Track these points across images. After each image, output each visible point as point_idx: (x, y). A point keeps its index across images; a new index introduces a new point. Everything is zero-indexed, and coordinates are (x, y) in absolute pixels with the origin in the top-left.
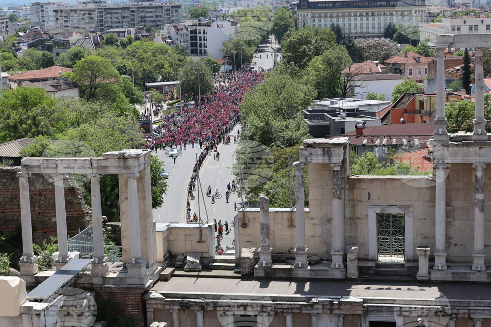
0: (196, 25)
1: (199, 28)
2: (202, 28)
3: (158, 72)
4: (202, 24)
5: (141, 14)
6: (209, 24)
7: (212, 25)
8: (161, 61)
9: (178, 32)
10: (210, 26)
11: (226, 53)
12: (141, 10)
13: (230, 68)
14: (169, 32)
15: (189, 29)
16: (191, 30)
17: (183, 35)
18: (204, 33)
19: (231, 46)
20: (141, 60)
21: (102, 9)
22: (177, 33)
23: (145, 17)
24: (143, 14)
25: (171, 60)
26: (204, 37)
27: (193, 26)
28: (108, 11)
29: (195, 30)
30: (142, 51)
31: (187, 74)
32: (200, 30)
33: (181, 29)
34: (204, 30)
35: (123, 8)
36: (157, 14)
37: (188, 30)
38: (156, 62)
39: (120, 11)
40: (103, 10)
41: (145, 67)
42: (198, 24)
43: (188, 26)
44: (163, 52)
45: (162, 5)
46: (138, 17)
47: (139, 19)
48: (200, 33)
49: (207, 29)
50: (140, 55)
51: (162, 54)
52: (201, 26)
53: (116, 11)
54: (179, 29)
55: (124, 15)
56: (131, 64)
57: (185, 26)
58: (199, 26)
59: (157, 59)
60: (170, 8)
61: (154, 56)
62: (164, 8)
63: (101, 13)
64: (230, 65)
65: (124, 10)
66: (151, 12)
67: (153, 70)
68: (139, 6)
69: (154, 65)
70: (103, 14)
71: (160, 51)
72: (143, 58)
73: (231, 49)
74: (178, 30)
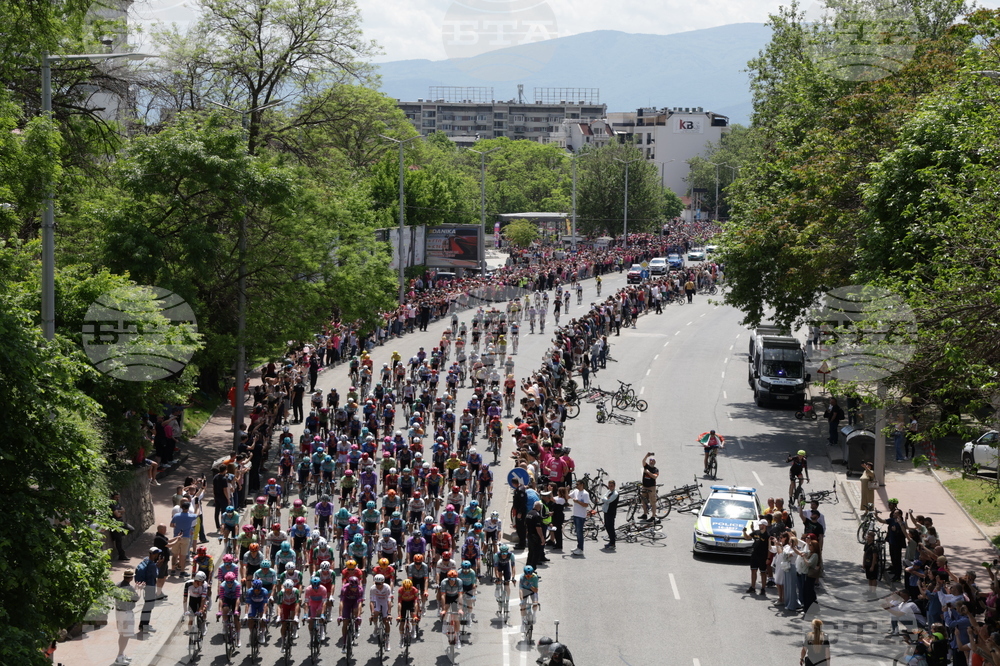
0: (632, 125)
1: (637, 130)
2: (644, 130)
3: (536, 203)
4: (645, 122)
5: (517, 123)
6: (661, 121)
7: (668, 122)
8: (545, 180)
9: (591, 137)
10: (664, 124)
11: (696, 181)
12: (516, 114)
13: (704, 215)
14: (570, 137)
15: (616, 133)
16: (619, 134)
17: (600, 144)
18: (649, 142)
19: (711, 165)
20: (501, 176)
21: (434, 107)
22: (588, 138)
23: (525, 129)
24: (520, 123)
25: (569, 180)
26: (649, 149)
27: (625, 125)
28: (447, 113)
29: (630, 135)
30: (502, 157)
31: (598, 172)
32: (640, 135)
33: (597, 130)
34: (649, 135)
35: (479, 108)
36: (551, 124)
37: (613, 135)
38: (533, 182)
39: (472, 114)
40: (436, 110)
41: (507, 193)
42: (636, 122)
43: (614, 125)
44: (551, 161)
45: (563, 106)
46: (511, 128)
47: (511, 133)
48: (640, 142)
49: (657, 132)
50: (496, 166)
51: (548, 166)
52: (643, 125)
53: (463, 114)
54: (593, 129)
55: (480, 122)
56: (475, 183)
57: (607, 125)
58: (638, 125)
59: (536, 176)
60: (579, 112)
61: (529, 169)
62: (566, 112)
63: (430, 116)
64: (703, 209)
65: (482, 113)
66: (537, 120)
67: (524, 199)
68: (512, 105)
69: (528, 188)
70: (435, 118)
71: (543, 159)
72: (504, 172)
73: (709, 172)
74: (591, 133)
